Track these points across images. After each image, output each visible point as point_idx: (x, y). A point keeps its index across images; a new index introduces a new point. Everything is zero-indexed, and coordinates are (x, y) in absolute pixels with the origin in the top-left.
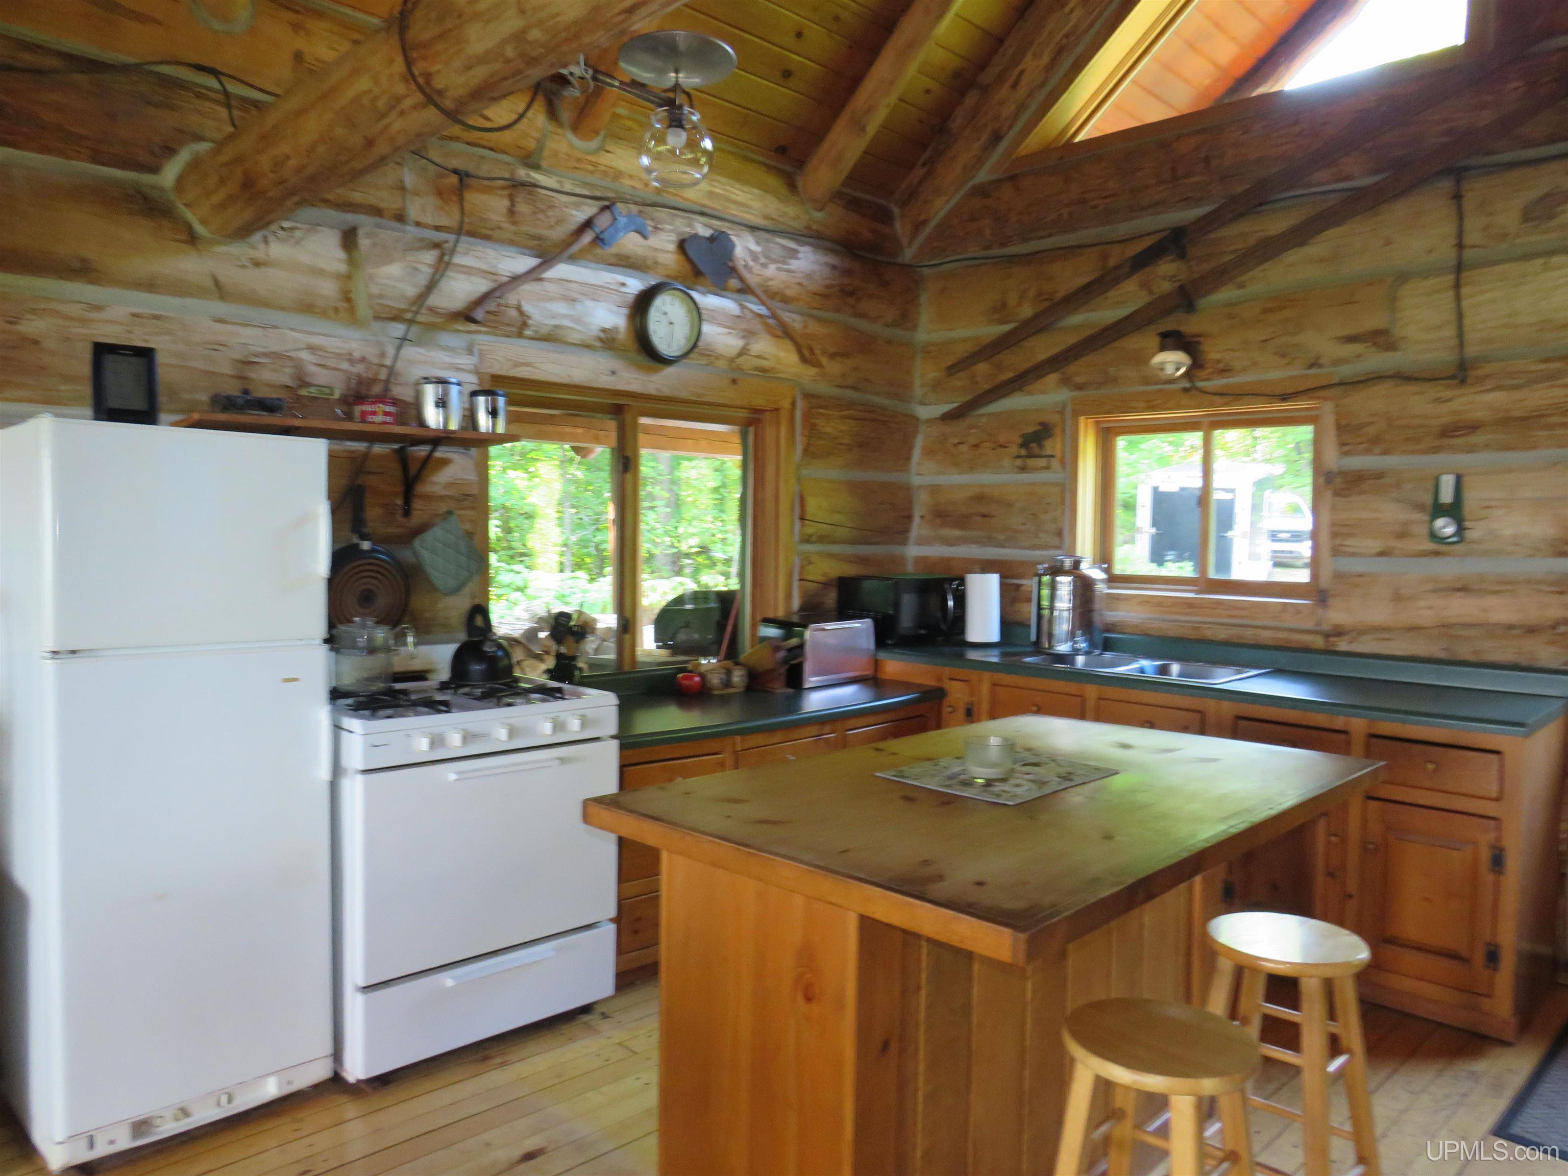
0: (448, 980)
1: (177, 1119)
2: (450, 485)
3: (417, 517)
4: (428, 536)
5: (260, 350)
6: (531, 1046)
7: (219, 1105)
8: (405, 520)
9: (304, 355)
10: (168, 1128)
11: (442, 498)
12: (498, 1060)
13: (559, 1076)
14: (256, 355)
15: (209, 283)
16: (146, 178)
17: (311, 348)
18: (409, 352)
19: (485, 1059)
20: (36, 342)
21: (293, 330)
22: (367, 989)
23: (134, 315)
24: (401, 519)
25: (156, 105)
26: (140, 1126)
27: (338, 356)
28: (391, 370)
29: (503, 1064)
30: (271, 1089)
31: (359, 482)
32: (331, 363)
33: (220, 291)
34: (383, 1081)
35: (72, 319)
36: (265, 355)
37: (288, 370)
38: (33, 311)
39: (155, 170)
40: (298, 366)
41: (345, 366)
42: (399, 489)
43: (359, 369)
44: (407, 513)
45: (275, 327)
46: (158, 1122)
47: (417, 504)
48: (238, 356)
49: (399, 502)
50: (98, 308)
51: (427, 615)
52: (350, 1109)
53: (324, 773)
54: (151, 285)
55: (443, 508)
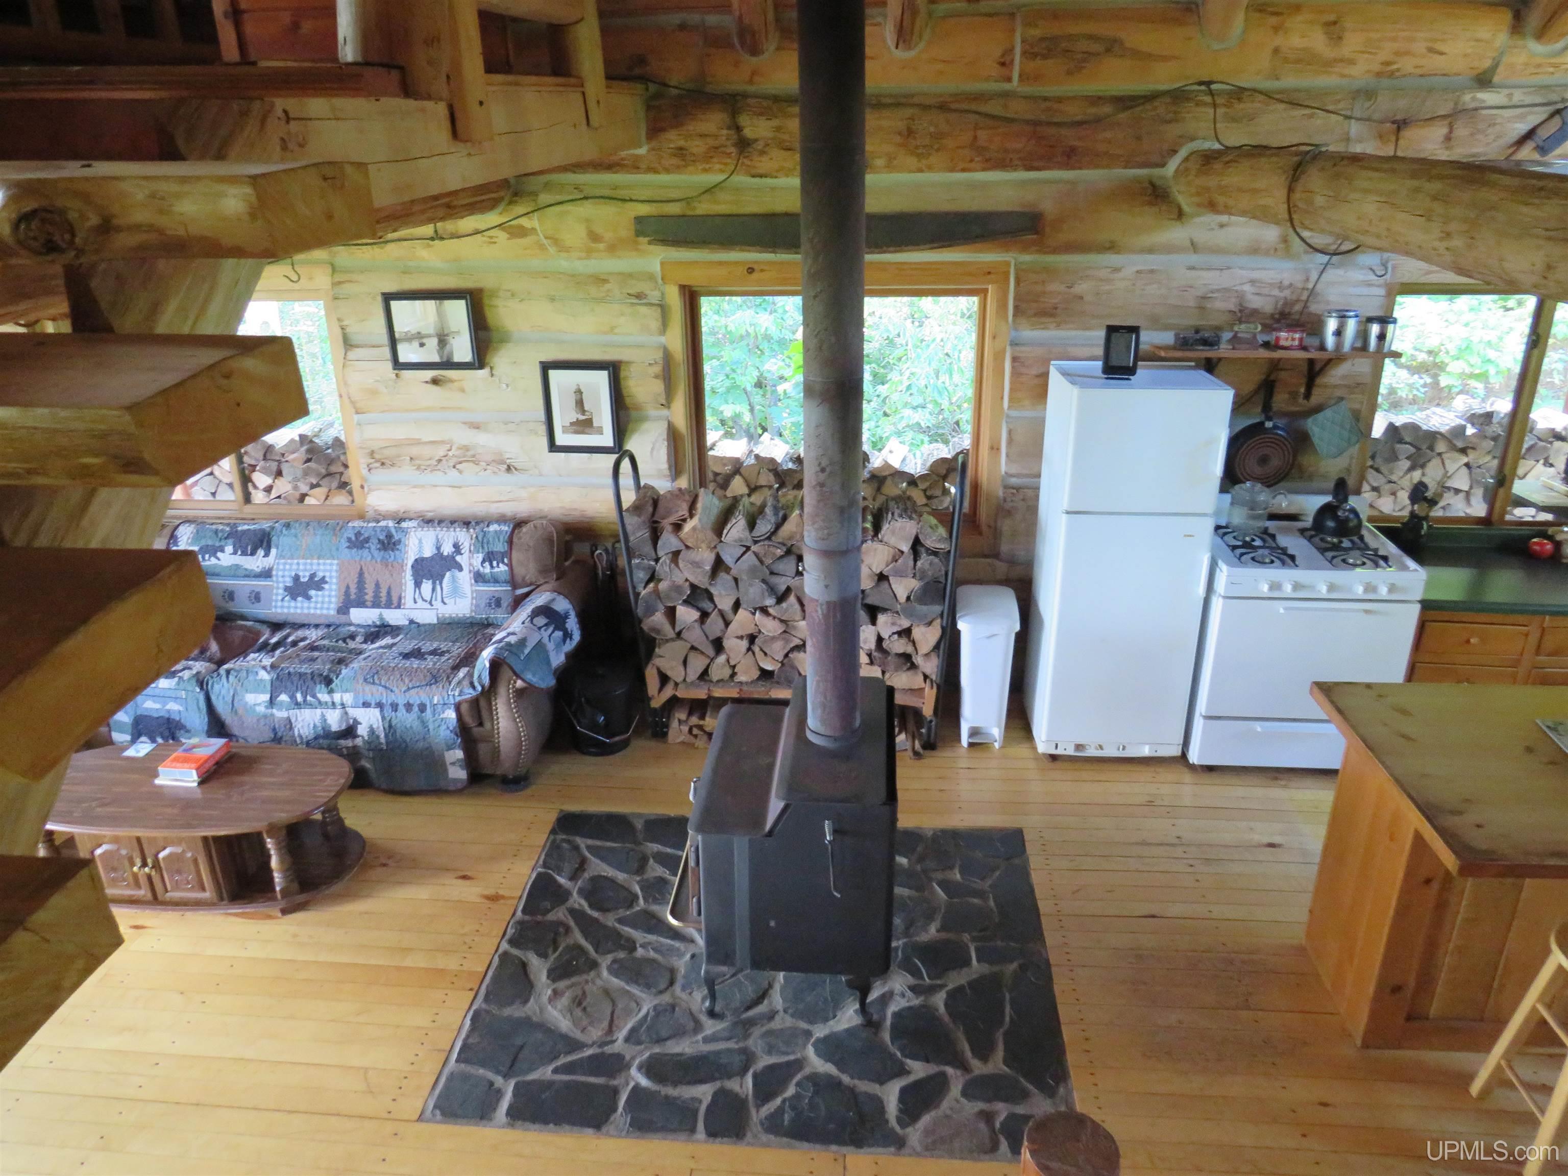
0: (1258, 727)
1: (1097, 749)
2: (1344, 377)
3: (1315, 399)
4: (1320, 416)
5: (1216, 287)
6: (1309, 782)
7: (1119, 749)
8: (1306, 401)
9: (1247, 288)
10: (1092, 752)
11: (1335, 386)
12: (1283, 783)
13: (1317, 808)
14: (1212, 292)
15: (1188, 244)
16: (1156, 172)
17: (1253, 282)
18: (1332, 274)
19: (1276, 779)
20: (1081, 298)
21: (1241, 268)
22: (1208, 718)
23: (1137, 272)
24: (1301, 400)
25: (1170, 122)
26: (1079, 747)
27: (1271, 285)
28: (1312, 292)
29: (1285, 786)
30: (1146, 751)
31: (1272, 377)
32: (1266, 291)
33: (1194, 247)
34: (1210, 769)
35: (1101, 280)
36: (1218, 291)
37: (1234, 300)
38: (1081, 278)
39: (1163, 165)
40: (1241, 296)
41: (1276, 292)
42: (1304, 381)
43: (1287, 293)
44: (1307, 396)
45: (1229, 268)
46: (1087, 747)
47: (1316, 392)
48: (1200, 294)
49: (1302, 390)
50: (1117, 270)
51: (1311, 469)
52: (1188, 777)
53: (1201, 591)
54: (1151, 250)
55: (1338, 393)
